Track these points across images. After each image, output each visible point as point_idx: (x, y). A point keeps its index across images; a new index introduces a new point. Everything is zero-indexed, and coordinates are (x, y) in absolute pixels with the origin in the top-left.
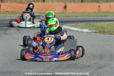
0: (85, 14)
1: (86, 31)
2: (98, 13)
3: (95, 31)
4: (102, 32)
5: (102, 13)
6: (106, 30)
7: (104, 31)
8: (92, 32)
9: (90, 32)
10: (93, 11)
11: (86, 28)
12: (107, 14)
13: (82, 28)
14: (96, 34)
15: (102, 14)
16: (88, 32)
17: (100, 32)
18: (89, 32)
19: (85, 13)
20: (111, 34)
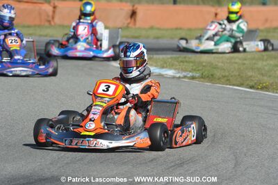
1: (170, 73)
3: (191, 74)
4: (208, 77)
6: (218, 73)
7: (212, 75)
8: (185, 77)
9: (179, 77)
11: (171, 67)
13: (163, 67)
14: (194, 81)
16: (174, 77)
17: (202, 77)
18: (178, 75)
20: (228, 82)
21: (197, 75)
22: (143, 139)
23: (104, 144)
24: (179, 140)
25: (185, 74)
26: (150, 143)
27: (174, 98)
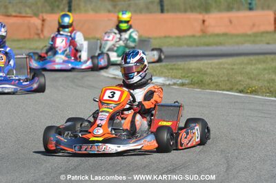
0: (168, 40)
2: (200, 37)
3: (180, 81)
4: (197, 83)
5: (210, 36)
6: (207, 79)
7: (202, 81)
8: (175, 84)
9: (169, 85)
10: (189, 33)
12: (222, 39)
14: (184, 88)
15: (211, 40)
16: (164, 85)
17: (192, 84)
18: (168, 83)
19: (169, 37)
20: (218, 87)
21: (187, 82)
22: (150, 142)
23: (112, 148)
24: (185, 141)
25: (175, 81)
26: (157, 145)
27: (177, 102)
